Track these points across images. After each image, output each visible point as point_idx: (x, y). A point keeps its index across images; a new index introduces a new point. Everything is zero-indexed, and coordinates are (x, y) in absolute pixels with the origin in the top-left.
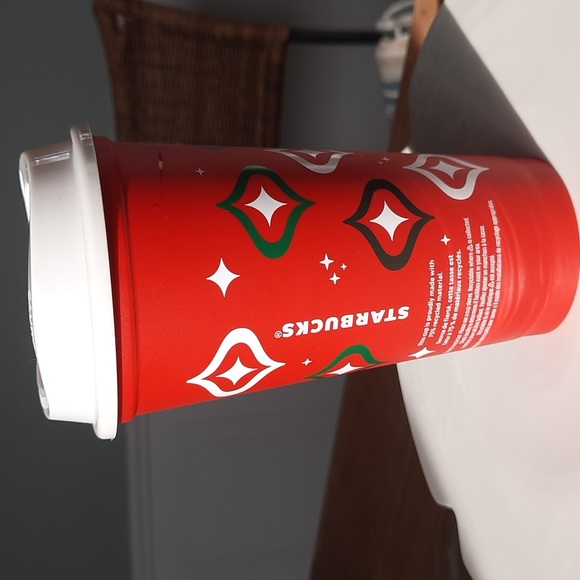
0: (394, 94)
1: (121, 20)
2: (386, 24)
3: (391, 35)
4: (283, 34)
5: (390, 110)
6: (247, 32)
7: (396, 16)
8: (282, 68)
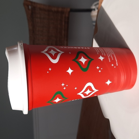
0: (94, 24)
1: (30, 7)
2: (93, 7)
3: (94, 10)
4: (69, 10)
5: (94, 27)
6: (60, 9)
7: (95, 5)
8: (68, 18)
